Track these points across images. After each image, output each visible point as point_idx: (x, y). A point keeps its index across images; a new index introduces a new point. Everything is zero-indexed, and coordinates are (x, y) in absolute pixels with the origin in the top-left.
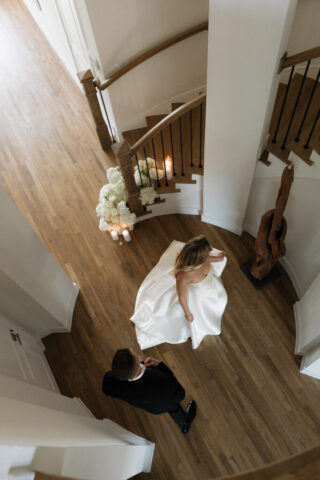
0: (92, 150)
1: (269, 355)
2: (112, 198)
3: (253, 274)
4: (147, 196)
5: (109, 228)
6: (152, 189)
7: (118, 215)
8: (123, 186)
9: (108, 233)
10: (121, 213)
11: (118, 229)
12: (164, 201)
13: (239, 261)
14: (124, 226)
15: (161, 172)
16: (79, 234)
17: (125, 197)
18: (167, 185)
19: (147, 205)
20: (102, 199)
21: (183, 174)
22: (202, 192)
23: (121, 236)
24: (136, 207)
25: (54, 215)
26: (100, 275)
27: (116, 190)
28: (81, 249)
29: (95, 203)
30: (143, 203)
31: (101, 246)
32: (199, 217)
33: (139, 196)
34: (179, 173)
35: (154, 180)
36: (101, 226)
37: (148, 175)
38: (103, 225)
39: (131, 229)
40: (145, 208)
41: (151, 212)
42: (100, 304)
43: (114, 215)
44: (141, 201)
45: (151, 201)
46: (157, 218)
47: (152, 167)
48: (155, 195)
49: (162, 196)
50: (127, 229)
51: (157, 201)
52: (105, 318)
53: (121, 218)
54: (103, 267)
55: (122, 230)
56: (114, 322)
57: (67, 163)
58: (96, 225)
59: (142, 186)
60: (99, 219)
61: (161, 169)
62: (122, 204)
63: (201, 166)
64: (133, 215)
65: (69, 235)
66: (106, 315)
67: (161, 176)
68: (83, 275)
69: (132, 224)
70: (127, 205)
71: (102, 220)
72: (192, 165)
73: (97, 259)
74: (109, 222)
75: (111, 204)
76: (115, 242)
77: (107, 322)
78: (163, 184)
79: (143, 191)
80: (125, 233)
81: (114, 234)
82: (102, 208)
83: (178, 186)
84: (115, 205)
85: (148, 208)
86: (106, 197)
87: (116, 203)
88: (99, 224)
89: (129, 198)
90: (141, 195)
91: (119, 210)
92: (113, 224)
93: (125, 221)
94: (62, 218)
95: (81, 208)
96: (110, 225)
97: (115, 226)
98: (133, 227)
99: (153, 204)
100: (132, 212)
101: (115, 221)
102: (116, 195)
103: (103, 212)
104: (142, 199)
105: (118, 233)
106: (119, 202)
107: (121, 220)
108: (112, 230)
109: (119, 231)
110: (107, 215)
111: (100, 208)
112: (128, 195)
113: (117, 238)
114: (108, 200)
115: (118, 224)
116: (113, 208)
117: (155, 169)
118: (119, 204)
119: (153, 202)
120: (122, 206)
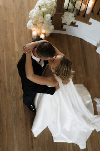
2: (44, 9)
4: (68, 18)
5: (33, 29)
6: (73, 14)
7: (43, 23)
8: (55, 4)
9: (31, 32)
10: (45, 22)
11: (39, 31)
12: (77, 26)
14: (44, 31)
15: (84, 6)
16: (12, 24)
17: (52, 12)
18: (84, 16)
19: (65, 24)
20: (36, 8)
21: (98, 14)
24: (57, 21)
26: (14, 56)
27: (49, 5)
28: (9, 35)
29: (31, 7)
30: (63, 22)
31: (23, 38)
32: (96, 48)
33: (62, 15)
34: (96, 10)
35: (77, 10)
36: (28, 25)
37: (74, 4)
38: (30, 24)
39: (47, 36)
40: (62, 25)
41: (65, 30)
42: (6, 76)
43: (40, 21)
44: (62, 20)
45: (69, 23)
46: (68, 36)
48: (73, 20)
49: (78, 23)
50: (45, 34)
51: (73, 24)
52: (5, 86)
55: (41, 34)
56: (9, 91)
58: (26, 23)
59: (67, 10)
60: (29, 19)
61: (85, 4)
62: (49, 16)
64: (53, 27)
65: (5, 21)
66: (6, 84)
67: (82, 9)
68: (3, 52)
69: (49, 32)
70: (52, 18)
71: (30, 21)
73: (16, 44)
74: (35, 25)
75: (42, 13)
77: (5, 89)
78: (81, 14)
79: (66, 13)
80: (42, 37)
81: (35, 34)
82: (34, 12)
83: (91, 20)
84: (44, 14)
85: (65, 27)
86: (40, 7)
87: (45, 14)
88: (28, 23)
89: (55, 14)
90: (64, 16)
91: (45, 19)
92: (37, 27)
93: (46, 28)
94: (6, 8)
95: (21, 8)
96: (35, 26)
97: (37, 28)
98: (49, 35)
99: (69, 25)
100: (52, 24)
101: (39, 25)
102: (47, 8)
103: (33, 16)
104: (63, 18)
105: (37, 34)
106: (47, 14)
107: (43, 26)
108: (34, 31)
109: (39, 33)
110: (35, 19)
111: (33, 12)
112: (55, 12)
113: (35, 38)
114: (41, 9)
115: (40, 28)
116: (42, 16)
117: (81, 2)
118: (47, 15)
119: (70, 24)
120: (48, 18)
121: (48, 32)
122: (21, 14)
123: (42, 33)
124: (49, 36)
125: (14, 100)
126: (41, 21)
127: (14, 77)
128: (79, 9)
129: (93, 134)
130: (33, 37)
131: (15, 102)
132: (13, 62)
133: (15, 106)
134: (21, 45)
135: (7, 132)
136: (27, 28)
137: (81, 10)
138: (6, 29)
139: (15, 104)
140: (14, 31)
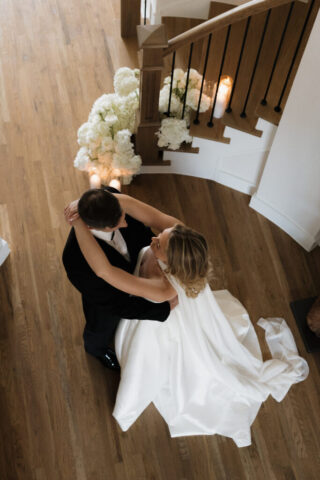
0: (103, 31)
2: (111, 119)
3: (309, 322)
4: (173, 133)
5: (92, 169)
6: (183, 123)
7: (113, 152)
8: (136, 104)
9: (86, 176)
10: (117, 150)
11: (105, 174)
12: (196, 151)
13: (294, 292)
14: (117, 172)
15: (207, 101)
16: (38, 164)
17: (133, 124)
18: (210, 124)
19: (166, 148)
20: (94, 118)
21: (243, 115)
22: (266, 154)
24: (146, 144)
25: (7, 119)
26: (52, 241)
27: (122, 107)
28: (33, 189)
29: (79, 119)
30: (161, 144)
32: (248, 198)
33: (157, 128)
34: (237, 108)
35: (192, 111)
36: (76, 162)
37: (183, 99)
38: (81, 159)
39: (127, 182)
40: (161, 152)
41: (168, 163)
42: (36, 290)
43: (105, 148)
44: (158, 139)
45: (175, 145)
46: (177, 178)
47: (194, 87)
48: (186, 136)
49: (197, 142)
50: (120, 179)
51: (186, 147)
52: (35, 315)
53: (115, 156)
54: (60, 230)
55: (110, 179)
56: (48, 327)
57: (55, 40)
58: (71, 156)
59: (168, 114)
60: (79, 147)
61: (210, 96)
62: (125, 134)
63: (279, 110)
64: (137, 159)
65: (21, 159)
66: (39, 310)
67: (204, 108)
68: (23, 233)
69: (131, 173)
70: (133, 139)
71: (82, 151)
72: (264, 102)
74: (94, 159)
75: (107, 128)
77: (37, 323)
78: (204, 122)
79: (166, 122)
80: (115, 185)
81: (95, 180)
82: (89, 129)
83: (229, 132)
84: (112, 131)
85: (167, 156)
86: (101, 114)
87: (115, 130)
88: (75, 156)
89: (139, 128)
90: (161, 129)
91: (117, 142)
92: (99, 163)
93: (121, 164)
94: (19, 128)
95: (55, 123)
96: (94, 163)
97: (101, 167)
98: (131, 179)
99: (177, 150)
100: (136, 153)
101: (103, 159)
102: (119, 116)
103: (87, 138)
104: (160, 135)
105: (102, 180)
106: (121, 130)
107: (115, 161)
108: (94, 173)
109: (105, 178)
110: (94, 146)
111: (86, 130)
112: (139, 122)
114: (103, 120)
115: (108, 166)
116: (108, 135)
117: (199, 92)
118: (120, 133)
119: (178, 147)
120: (123, 138)
121: (128, 173)
122: (58, 138)
123: (115, 178)
124: (132, 182)
125: (62, 347)
126: (108, 148)
127: (55, 291)
128: (196, 109)
129: (266, 408)
131: (65, 350)
132: (50, 255)
133: (64, 361)
135: (53, 428)
136: (74, 168)
137: (201, 111)
138: (25, 178)
139: (64, 356)
140: (46, 181)
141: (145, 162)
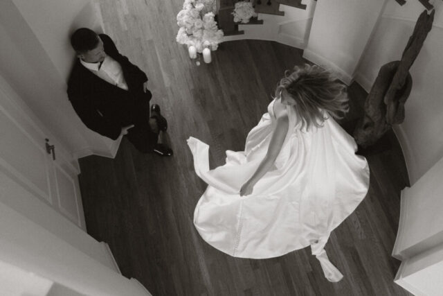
1: (357, 248)
2: (200, 6)
5: (188, 41)
6: (250, 4)
7: (203, 28)
9: (185, 48)
10: (205, 27)
11: (199, 45)
12: (261, 22)
14: (207, 43)
16: (151, 42)
17: (215, 8)
18: (269, 3)
19: (240, 23)
20: (187, 7)
22: (310, 21)
23: (200, 55)
25: (127, 12)
28: (149, 61)
29: (178, 7)
30: (236, 20)
31: (174, 62)
32: (301, 51)
33: (232, 10)
36: (178, 38)
38: (181, 37)
39: (215, 49)
40: (236, 25)
41: (242, 32)
43: (197, 27)
44: (233, 17)
45: (246, 19)
46: (248, 41)
48: (252, 13)
49: (261, 17)
50: (209, 47)
51: (253, 20)
53: (205, 32)
55: (203, 48)
60: (178, 28)
62: (210, 16)
64: (220, 32)
65: (138, 39)
69: (217, 42)
70: (216, 18)
71: (181, 30)
73: (165, 75)
74: (190, 35)
75: (197, 14)
76: (191, 60)
78: (265, 2)
79: (238, 5)
80: (206, 52)
81: (192, 51)
82: (185, 15)
83: (282, 7)
84: (201, 15)
85: (240, 28)
86: (192, 4)
87: (203, 13)
88: (177, 34)
89: (220, 11)
90: (235, 10)
91: (205, 22)
92: (194, 37)
93: (209, 37)
94: (135, 18)
95: (160, 11)
96: (190, 38)
97: (195, 40)
98: (217, 46)
99: (248, 24)
100: (219, 28)
101: (197, 34)
102: (204, 4)
103: (184, 21)
104: (234, 15)
105: (197, 50)
106: (207, 13)
107: (205, 34)
108: (191, 45)
109: (199, 48)
110: (189, 26)
111: (182, 15)
112: (219, 7)
113: (195, 56)
114: (194, 7)
115: (200, 39)
116: (198, 18)
118: (207, 15)
119: (248, 21)
120: (209, 19)
121: (215, 43)
122: (163, 22)
123: (206, 47)
124: (218, 48)
126: (200, 27)
130: (191, 57)
134: (173, 75)
135: (180, 234)
136: (177, 43)
138: (143, 53)
140: (158, 53)
141: (226, 34)
